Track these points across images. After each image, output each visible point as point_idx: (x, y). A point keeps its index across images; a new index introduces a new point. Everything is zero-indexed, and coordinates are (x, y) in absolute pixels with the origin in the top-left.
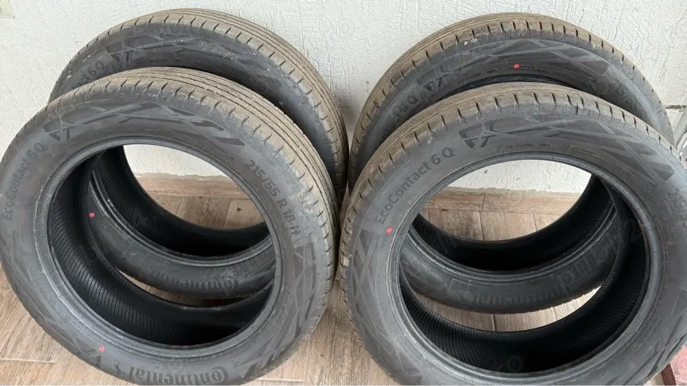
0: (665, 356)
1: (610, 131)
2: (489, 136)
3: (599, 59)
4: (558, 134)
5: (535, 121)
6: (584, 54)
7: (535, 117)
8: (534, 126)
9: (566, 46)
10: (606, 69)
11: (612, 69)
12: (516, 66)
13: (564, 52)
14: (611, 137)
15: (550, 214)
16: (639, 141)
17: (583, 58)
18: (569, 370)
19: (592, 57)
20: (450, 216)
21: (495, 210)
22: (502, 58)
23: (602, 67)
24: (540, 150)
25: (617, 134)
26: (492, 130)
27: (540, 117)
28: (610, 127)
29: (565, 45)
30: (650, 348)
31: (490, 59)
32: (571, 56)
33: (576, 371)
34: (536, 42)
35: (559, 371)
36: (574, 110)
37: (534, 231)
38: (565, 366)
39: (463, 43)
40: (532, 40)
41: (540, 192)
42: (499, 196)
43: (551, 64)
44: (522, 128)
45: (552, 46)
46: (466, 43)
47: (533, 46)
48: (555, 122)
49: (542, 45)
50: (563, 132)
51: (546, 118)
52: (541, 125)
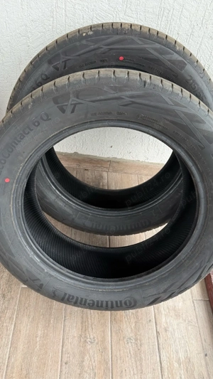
0: (206, 270)
1: (170, 103)
2: (76, 104)
3: (180, 58)
4: (130, 104)
5: (113, 92)
6: (170, 53)
7: (111, 88)
8: (111, 96)
9: (158, 46)
10: (184, 67)
11: (189, 67)
12: (121, 58)
13: (156, 50)
14: (171, 107)
15: (147, 175)
16: (193, 112)
17: (168, 57)
18: (144, 277)
19: (176, 57)
20: (89, 173)
21: (116, 171)
22: (111, 49)
23: (182, 65)
24: (119, 118)
25: (175, 105)
26: (78, 98)
27: (115, 89)
28: (171, 100)
29: (157, 44)
30: (197, 264)
31: (102, 49)
32: (161, 54)
33: (150, 278)
34: (136, 39)
35: (138, 277)
36: (143, 84)
37: (137, 185)
38: (143, 274)
39: (82, 34)
40: (133, 37)
41: (142, 162)
42: (118, 162)
43: (146, 59)
44: (102, 97)
45: (147, 44)
46: (84, 34)
47: (133, 42)
48: (128, 93)
49: (140, 42)
50: (133, 103)
51: (120, 90)
52: (116, 95)
